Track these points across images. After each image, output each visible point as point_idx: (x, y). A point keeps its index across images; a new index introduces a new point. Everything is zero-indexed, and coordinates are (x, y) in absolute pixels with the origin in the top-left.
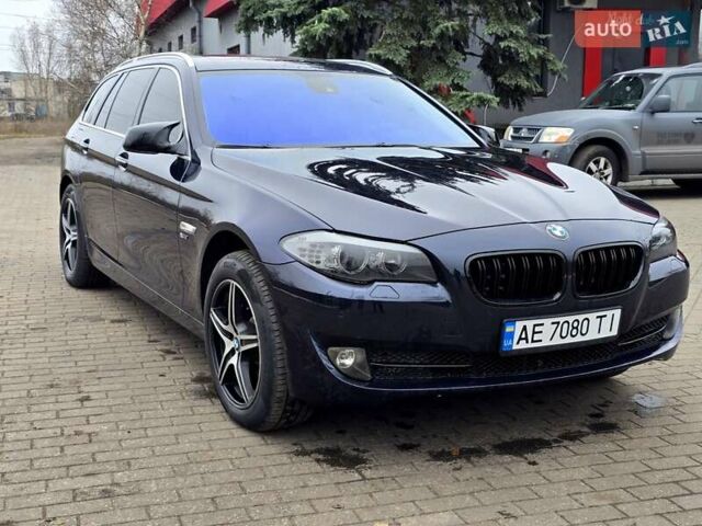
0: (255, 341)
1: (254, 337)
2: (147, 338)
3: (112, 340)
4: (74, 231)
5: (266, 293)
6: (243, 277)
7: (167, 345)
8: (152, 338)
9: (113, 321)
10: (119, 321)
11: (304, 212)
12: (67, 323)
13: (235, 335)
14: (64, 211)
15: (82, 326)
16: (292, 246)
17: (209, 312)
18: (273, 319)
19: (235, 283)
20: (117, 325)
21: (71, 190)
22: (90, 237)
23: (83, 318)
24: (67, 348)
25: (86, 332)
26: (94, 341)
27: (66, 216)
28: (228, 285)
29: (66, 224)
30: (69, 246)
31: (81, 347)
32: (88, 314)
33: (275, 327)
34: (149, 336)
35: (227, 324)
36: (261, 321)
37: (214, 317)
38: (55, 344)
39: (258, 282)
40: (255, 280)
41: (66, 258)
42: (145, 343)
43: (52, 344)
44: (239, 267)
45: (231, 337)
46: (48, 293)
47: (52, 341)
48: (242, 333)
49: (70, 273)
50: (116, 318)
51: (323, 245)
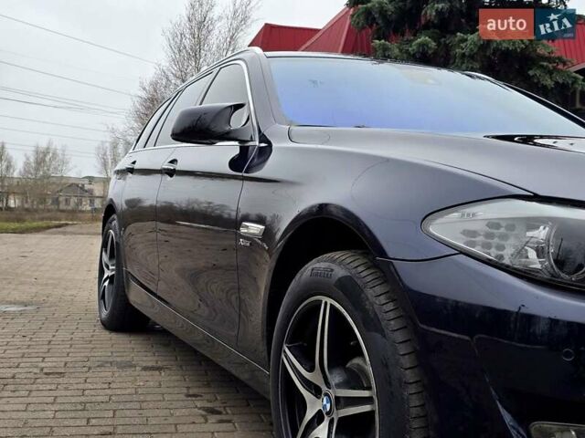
0: (368, 400)
1: (366, 394)
2: (185, 391)
3: (140, 391)
4: (113, 265)
5: (392, 315)
6: (347, 290)
7: (209, 401)
8: (191, 392)
9: (145, 369)
10: (152, 368)
11: (465, 173)
12: (90, 368)
13: (324, 388)
14: (104, 245)
15: (106, 373)
16: (447, 228)
17: (280, 350)
18: (407, 361)
19: (330, 301)
20: (148, 373)
21: (114, 220)
22: (129, 270)
23: (111, 363)
24: (83, 399)
25: (110, 380)
26: (119, 392)
27: (106, 251)
28: (317, 305)
29: (105, 258)
30: (106, 284)
31: (100, 399)
32: (119, 359)
33: (410, 376)
34: (188, 388)
35: (311, 370)
36: (381, 365)
37: (290, 359)
38: (69, 393)
39: (376, 296)
40: (370, 293)
41: (102, 297)
42: (182, 397)
43: (64, 393)
44: (340, 272)
45: (317, 392)
46: (78, 335)
47: (66, 389)
48: (339, 386)
49: (105, 313)
50: (150, 364)
51: (512, 224)
